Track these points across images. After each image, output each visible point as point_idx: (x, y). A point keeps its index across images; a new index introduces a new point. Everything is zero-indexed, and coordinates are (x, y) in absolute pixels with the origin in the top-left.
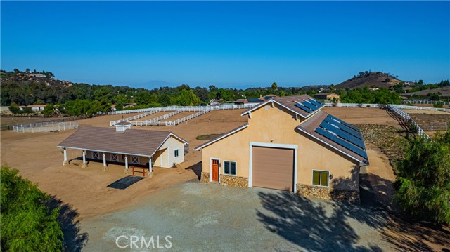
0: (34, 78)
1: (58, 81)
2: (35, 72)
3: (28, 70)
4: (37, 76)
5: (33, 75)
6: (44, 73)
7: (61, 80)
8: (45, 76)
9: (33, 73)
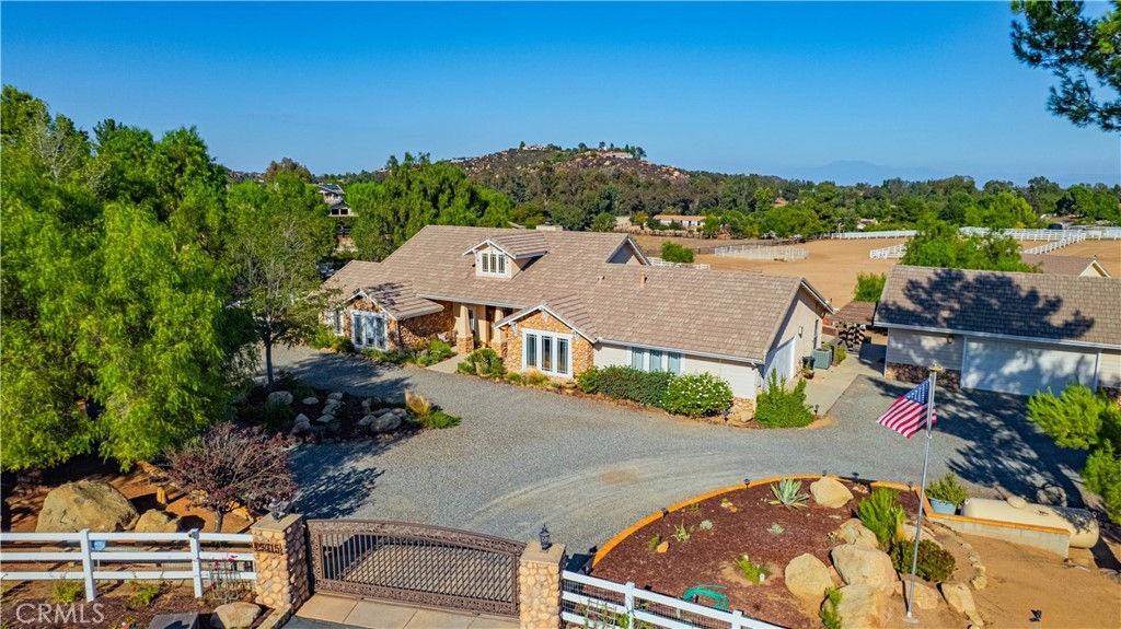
0: (614, 161)
1: (654, 167)
2: (612, 149)
3: (603, 144)
4: (618, 155)
5: (611, 154)
6: (627, 150)
7: (658, 164)
8: (631, 156)
9: (609, 151)
